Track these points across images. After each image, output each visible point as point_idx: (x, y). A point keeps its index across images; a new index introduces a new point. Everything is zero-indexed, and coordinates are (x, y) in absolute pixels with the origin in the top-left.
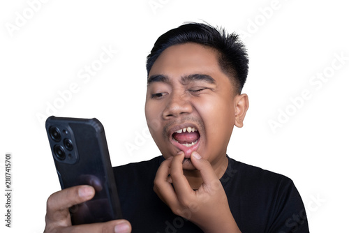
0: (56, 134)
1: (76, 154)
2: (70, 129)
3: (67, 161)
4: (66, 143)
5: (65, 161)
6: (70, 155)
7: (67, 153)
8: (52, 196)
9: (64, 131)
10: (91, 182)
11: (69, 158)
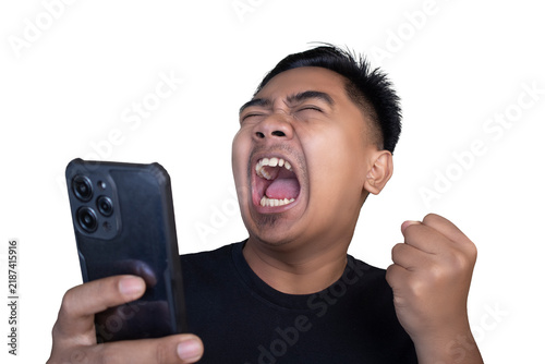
0: (83, 189)
1: (116, 222)
2: (111, 179)
3: (101, 234)
4: (101, 203)
5: (96, 235)
6: (106, 224)
7: (101, 220)
8: (70, 292)
9: (100, 183)
10: (138, 269)
11: (104, 229)
